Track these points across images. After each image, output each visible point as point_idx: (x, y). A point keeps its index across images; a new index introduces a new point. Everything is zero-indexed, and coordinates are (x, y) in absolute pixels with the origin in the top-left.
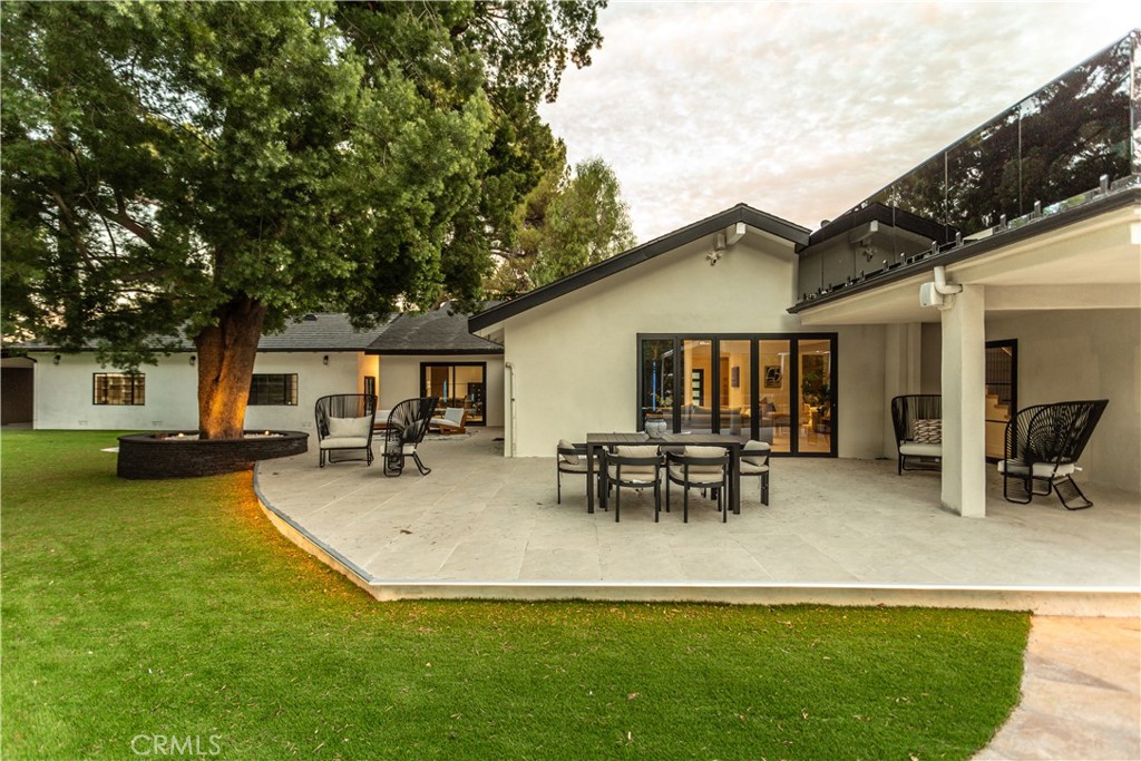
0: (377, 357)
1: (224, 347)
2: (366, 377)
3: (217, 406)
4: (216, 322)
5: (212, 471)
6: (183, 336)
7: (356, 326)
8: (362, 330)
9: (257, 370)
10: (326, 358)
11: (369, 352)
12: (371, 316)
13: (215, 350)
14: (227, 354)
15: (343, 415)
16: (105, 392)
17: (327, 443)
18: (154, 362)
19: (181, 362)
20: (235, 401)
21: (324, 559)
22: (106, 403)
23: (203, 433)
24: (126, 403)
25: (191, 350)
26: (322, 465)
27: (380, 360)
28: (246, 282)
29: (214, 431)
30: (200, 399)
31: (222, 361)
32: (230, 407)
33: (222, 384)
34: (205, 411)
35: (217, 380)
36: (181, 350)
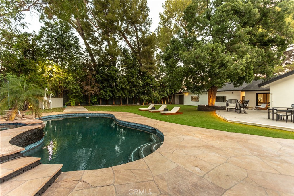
0: (244, 92)
1: (212, 91)
2: (243, 97)
3: (211, 101)
4: (211, 89)
5: (210, 111)
6: (205, 90)
7: (235, 87)
8: (236, 88)
9: (217, 95)
10: (233, 92)
11: (242, 91)
12: (238, 85)
13: (210, 92)
14: (212, 93)
15: (231, 103)
16: (193, 99)
17: (228, 107)
18: (201, 94)
19: (204, 94)
20: (213, 100)
21: (223, 119)
22: (193, 101)
23: (209, 105)
24: (196, 101)
25: (206, 92)
26: (227, 111)
27: (245, 93)
28: (214, 84)
29: (210, 105)
30: (208, 100)
31: (211, 94)
32: (213, 101)
33: (211, 98)
34: (209, 102)
35: (211, 97)
36: (205, 92)
